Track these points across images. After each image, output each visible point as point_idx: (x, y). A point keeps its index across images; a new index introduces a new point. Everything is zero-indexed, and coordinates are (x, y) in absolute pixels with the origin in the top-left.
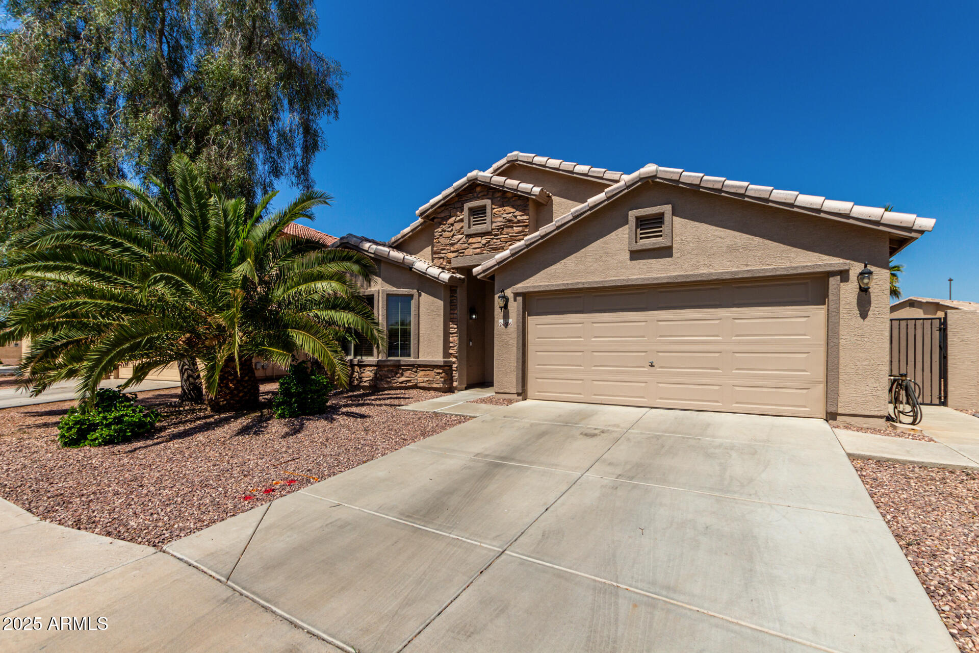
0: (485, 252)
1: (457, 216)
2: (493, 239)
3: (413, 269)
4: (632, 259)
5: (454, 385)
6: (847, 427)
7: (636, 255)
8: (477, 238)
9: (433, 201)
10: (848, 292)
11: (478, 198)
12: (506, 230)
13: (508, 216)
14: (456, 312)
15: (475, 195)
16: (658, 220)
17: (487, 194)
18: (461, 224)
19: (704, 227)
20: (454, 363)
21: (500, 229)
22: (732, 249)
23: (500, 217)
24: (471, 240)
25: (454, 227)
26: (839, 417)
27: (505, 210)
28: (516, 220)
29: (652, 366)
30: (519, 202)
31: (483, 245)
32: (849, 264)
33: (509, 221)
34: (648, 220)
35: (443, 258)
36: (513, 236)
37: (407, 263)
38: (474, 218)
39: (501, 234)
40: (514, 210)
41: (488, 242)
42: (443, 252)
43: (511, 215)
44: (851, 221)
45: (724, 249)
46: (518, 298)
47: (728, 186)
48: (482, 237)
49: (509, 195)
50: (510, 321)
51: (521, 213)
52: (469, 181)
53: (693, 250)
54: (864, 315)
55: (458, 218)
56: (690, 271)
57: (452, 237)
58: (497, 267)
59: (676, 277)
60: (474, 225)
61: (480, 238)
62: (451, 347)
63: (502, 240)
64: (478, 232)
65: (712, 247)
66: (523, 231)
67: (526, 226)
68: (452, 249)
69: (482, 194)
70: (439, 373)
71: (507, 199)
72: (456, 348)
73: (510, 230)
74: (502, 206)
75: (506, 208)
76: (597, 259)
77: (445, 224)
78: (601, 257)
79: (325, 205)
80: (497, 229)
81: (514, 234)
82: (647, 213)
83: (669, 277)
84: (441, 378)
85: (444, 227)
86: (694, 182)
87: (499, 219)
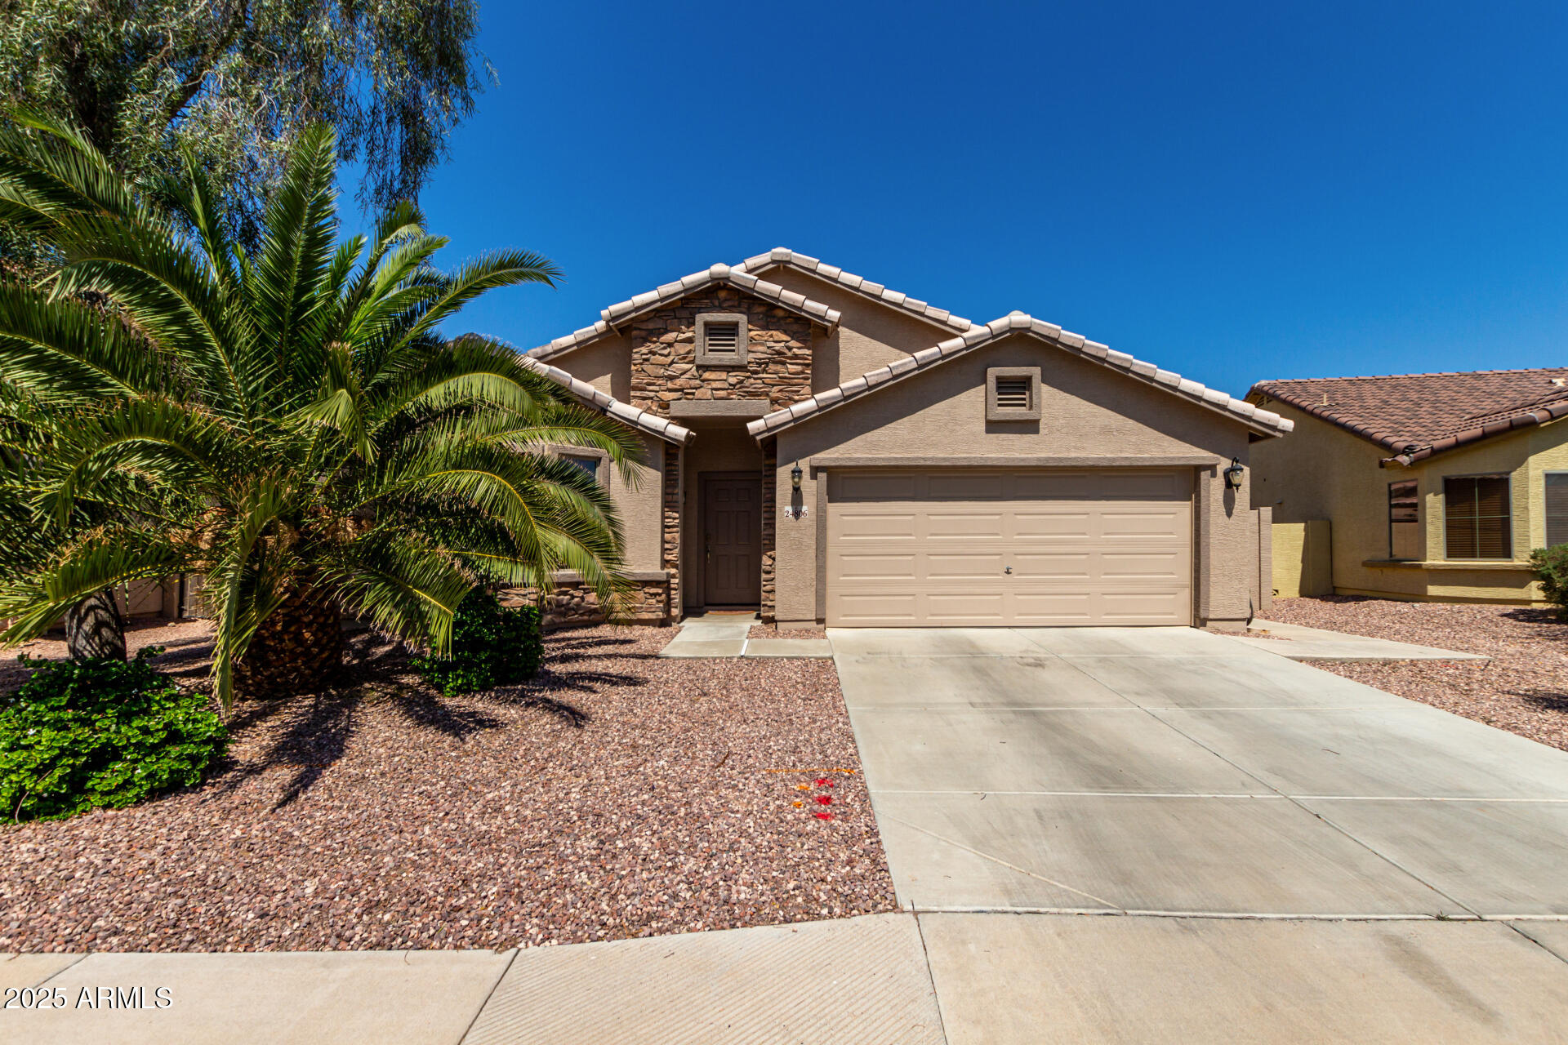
0: (734, 396)
1: (680, 331)
2: (748, 377)
3: (608, 414)
4: (988, 431)
5: (673, 614)
6: (1218, 631)
7: (993, 426)
8: (719, 373)
9: (639, 299)
10: (1214, 488)
11: (721, 309)
12: (772, 367)
13: (778, 346)
14: (676, 491)
15: (717, 303)
16: (1024, 384)
17: (739, 306)
18: (689, 347)
19: (1075, 401)
20: (674, 576)
21: (763, 363)
22: (1106, 431)
23: (762, 344)
24: (707, 375)
25: (672, 350)
26: (1209, 623)
27: (771, 336)
28: (789, 354)
29: (1008, 572)
30: (795, 327)
31: (730, 385)
32: (1218, 459)
33: (779, 353)
34: (1012, 383)
35: (652, 398)
36: (785, 378)
37: (599, 401)
38: (710, 340)
39: (764, 371)
40: (789, 339)
41: (741, 382)
42: (651, 388)
43: (782, 344)
44: (1227, 414)
45: (1097, 430)
46: (819, 475)
47: (1111, 356)
48: (729, 372)
49: (780, 313)
50: (804, 508)
51: (799, 345)
52: (713, 278)
53: (1063, 427)
54: (1229, 514)
55: (682, 336)
56: (1060, 452)
57: (670, 365)
58: (792, 424)
59: (1047, 459)
60: (710, 350)
61: (725, 373)
62: (667, 549)
63: (766, 381)
64: (724, 363)
65: (1084, 426)
66: (803, 372)
67: (807, 365)
68: (670, 385)
69: (730, 303)
70: (655, 595)
71: (775, 320)
72: (677, 550)
73: (779, 367)
74: (765, 328)
75: (774, 333)
76: (940, 427)
77: (655, 342)
78: (946, 424)
79: (543, 283)
80: (757, 363)
81: (787, 375)
82: (1012, 374)
83: (1039, 459)
84: (658, 602)
85: (652, 346)
86: (1076, 345)
87: (761, 348)
